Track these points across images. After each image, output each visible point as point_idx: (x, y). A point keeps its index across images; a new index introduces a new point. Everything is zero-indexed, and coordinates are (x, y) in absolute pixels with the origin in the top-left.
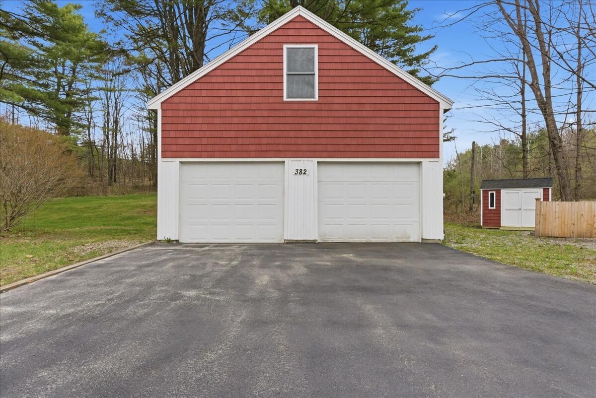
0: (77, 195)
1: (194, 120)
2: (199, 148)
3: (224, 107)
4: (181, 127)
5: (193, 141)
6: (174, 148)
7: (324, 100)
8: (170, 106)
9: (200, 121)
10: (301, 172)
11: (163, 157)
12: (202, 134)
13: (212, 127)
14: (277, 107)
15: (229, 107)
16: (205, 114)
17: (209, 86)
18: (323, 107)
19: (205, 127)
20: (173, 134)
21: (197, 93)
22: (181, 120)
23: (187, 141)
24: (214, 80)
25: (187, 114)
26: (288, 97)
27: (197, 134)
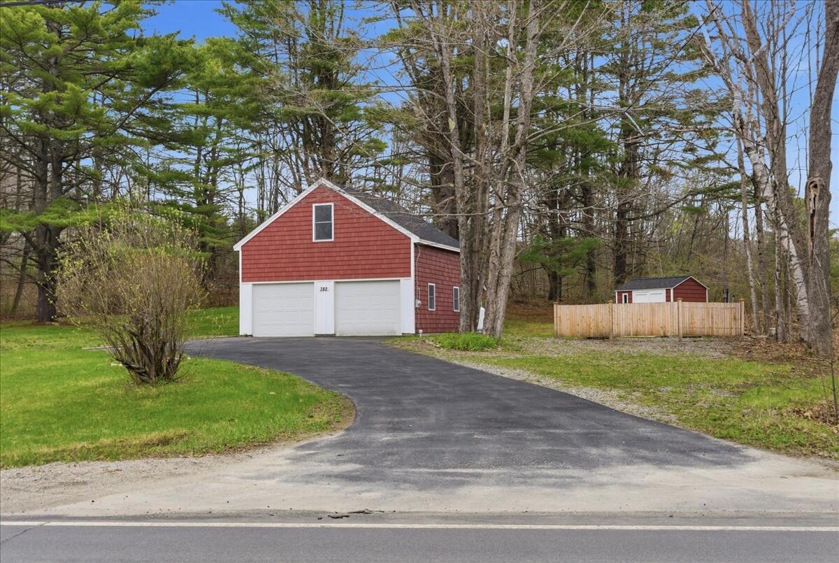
0: (220, 305)
1: (260, 257)
2: (263, 275)
3: (278, 247)
4: (253, 261)
5: (260, 271)
6: (249, 275)
7: (338, 240)
8: (246, 248)
9: (264, 257)
10: (324, 289)
11: (243, 281)
12: (265, 266)
13: (271, 261)
14: (309, 246)
15: (280, 247)
16: (266, 252)
17: (269, 234)
18: (338, 245)
19: (267, 261)
20: (248, 266)
21: (262, 239)
22: (253, 257)
23: (256, 271)
24: (272, 229)
25: (256, 253)
26: (317, 238)
27: (262, 266)
